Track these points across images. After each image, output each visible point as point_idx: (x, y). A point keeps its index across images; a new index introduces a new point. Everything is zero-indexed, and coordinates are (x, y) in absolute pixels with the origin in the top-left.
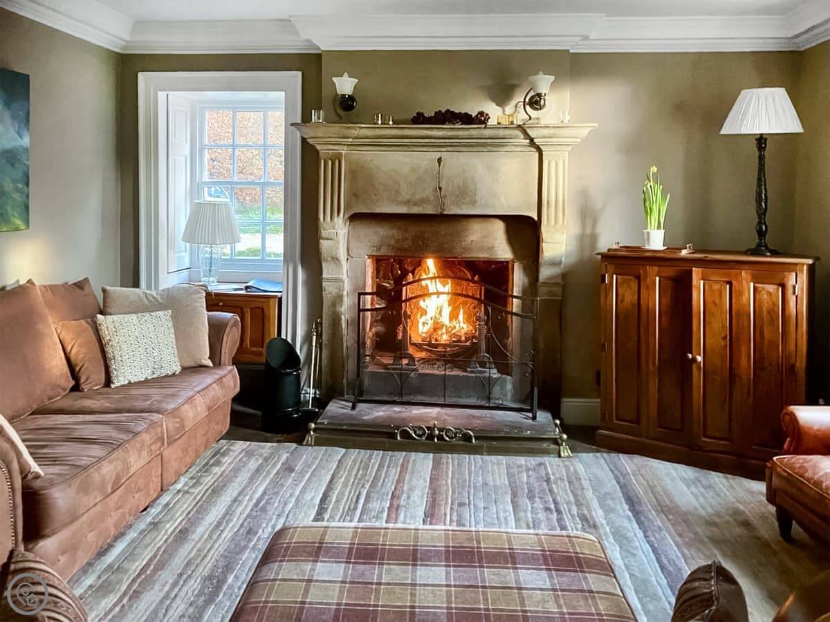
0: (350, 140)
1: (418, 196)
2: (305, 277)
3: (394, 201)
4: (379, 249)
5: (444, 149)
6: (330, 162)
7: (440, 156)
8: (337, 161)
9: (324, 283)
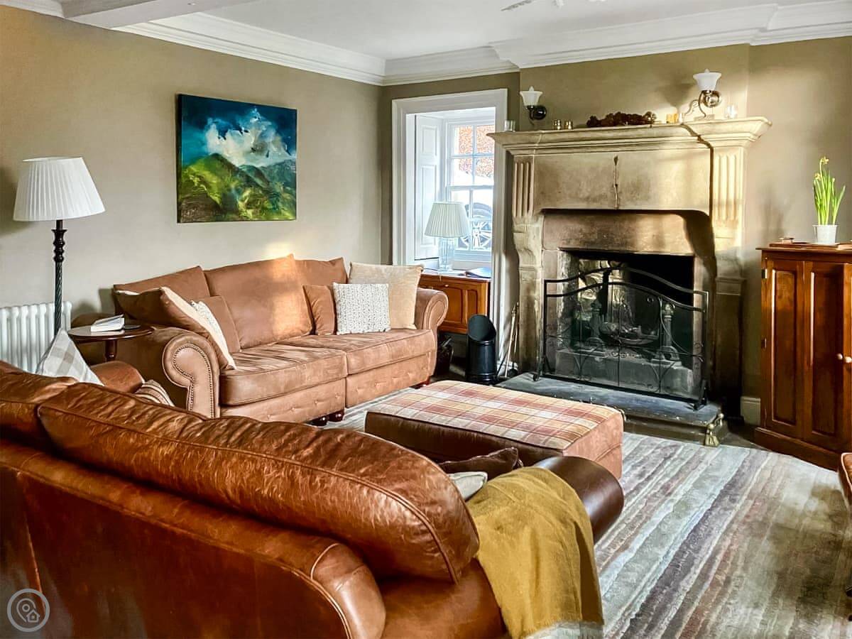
0: (537, 145)
1: (597, 193)
2: (508, 266)
3: (576, 197)
4: (569, 242)
5: (618, 149)
6: (522, 165)
7: (616, 155)
8: (528, 164)
9: (520, 272)
